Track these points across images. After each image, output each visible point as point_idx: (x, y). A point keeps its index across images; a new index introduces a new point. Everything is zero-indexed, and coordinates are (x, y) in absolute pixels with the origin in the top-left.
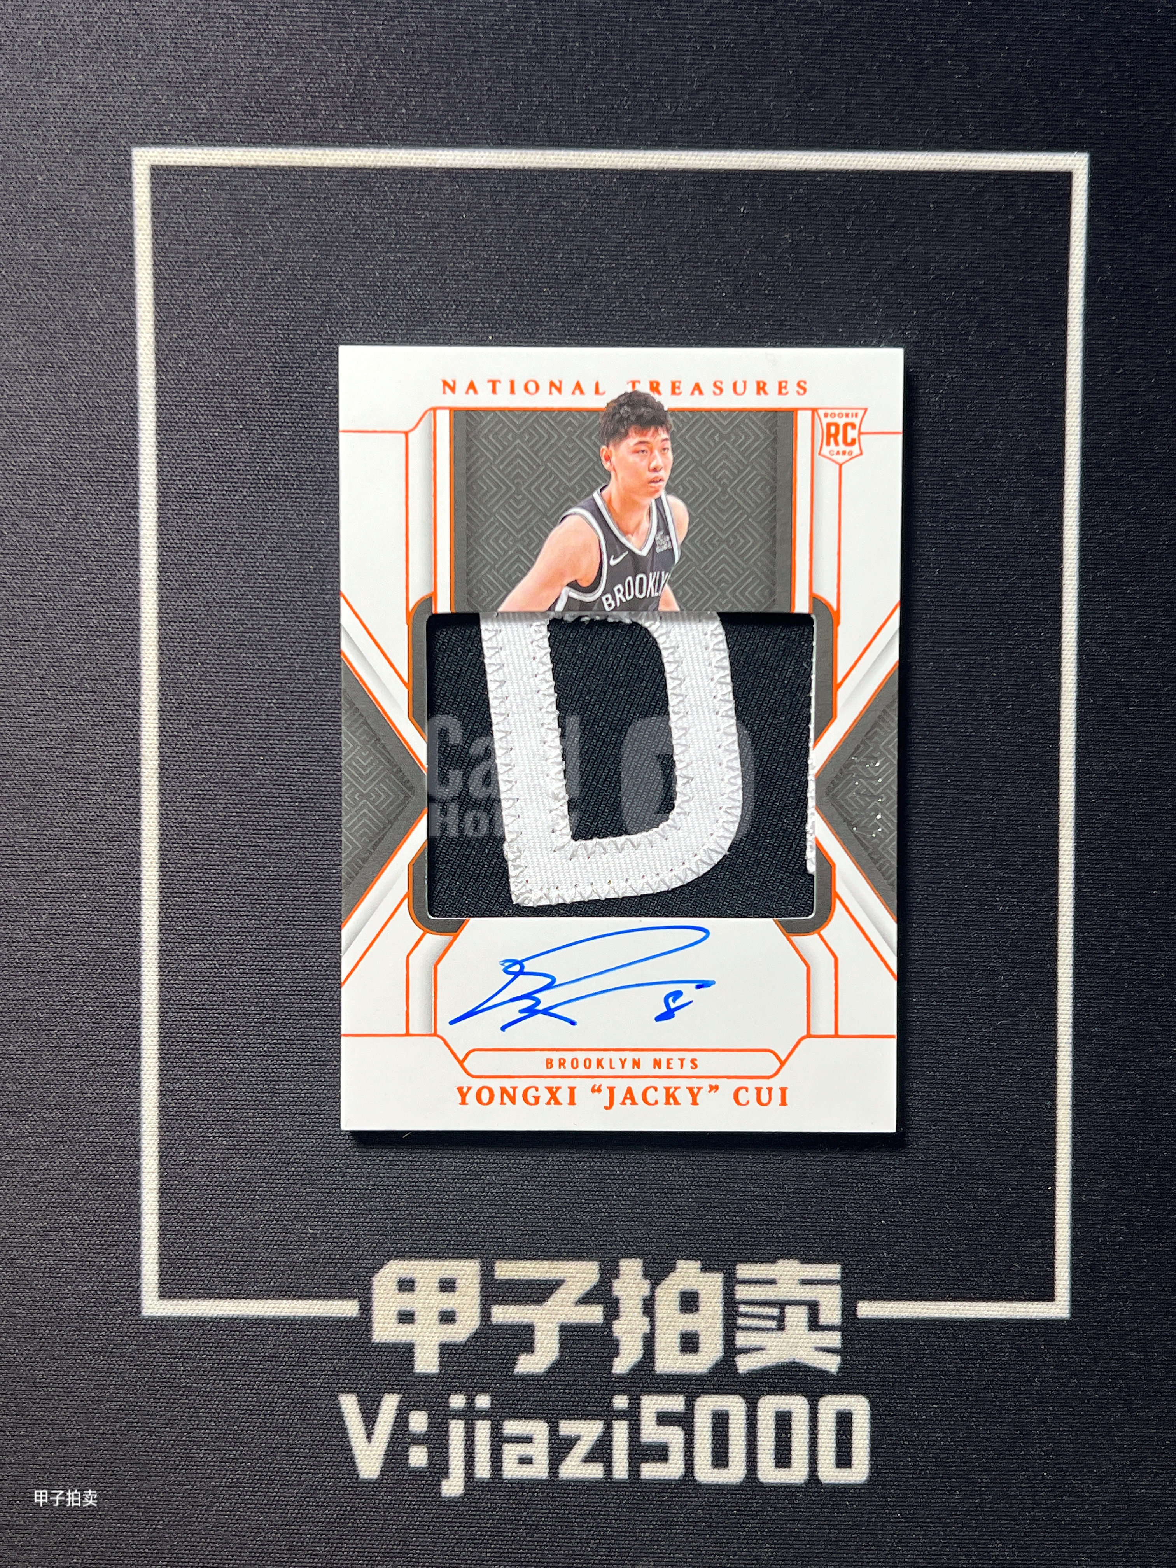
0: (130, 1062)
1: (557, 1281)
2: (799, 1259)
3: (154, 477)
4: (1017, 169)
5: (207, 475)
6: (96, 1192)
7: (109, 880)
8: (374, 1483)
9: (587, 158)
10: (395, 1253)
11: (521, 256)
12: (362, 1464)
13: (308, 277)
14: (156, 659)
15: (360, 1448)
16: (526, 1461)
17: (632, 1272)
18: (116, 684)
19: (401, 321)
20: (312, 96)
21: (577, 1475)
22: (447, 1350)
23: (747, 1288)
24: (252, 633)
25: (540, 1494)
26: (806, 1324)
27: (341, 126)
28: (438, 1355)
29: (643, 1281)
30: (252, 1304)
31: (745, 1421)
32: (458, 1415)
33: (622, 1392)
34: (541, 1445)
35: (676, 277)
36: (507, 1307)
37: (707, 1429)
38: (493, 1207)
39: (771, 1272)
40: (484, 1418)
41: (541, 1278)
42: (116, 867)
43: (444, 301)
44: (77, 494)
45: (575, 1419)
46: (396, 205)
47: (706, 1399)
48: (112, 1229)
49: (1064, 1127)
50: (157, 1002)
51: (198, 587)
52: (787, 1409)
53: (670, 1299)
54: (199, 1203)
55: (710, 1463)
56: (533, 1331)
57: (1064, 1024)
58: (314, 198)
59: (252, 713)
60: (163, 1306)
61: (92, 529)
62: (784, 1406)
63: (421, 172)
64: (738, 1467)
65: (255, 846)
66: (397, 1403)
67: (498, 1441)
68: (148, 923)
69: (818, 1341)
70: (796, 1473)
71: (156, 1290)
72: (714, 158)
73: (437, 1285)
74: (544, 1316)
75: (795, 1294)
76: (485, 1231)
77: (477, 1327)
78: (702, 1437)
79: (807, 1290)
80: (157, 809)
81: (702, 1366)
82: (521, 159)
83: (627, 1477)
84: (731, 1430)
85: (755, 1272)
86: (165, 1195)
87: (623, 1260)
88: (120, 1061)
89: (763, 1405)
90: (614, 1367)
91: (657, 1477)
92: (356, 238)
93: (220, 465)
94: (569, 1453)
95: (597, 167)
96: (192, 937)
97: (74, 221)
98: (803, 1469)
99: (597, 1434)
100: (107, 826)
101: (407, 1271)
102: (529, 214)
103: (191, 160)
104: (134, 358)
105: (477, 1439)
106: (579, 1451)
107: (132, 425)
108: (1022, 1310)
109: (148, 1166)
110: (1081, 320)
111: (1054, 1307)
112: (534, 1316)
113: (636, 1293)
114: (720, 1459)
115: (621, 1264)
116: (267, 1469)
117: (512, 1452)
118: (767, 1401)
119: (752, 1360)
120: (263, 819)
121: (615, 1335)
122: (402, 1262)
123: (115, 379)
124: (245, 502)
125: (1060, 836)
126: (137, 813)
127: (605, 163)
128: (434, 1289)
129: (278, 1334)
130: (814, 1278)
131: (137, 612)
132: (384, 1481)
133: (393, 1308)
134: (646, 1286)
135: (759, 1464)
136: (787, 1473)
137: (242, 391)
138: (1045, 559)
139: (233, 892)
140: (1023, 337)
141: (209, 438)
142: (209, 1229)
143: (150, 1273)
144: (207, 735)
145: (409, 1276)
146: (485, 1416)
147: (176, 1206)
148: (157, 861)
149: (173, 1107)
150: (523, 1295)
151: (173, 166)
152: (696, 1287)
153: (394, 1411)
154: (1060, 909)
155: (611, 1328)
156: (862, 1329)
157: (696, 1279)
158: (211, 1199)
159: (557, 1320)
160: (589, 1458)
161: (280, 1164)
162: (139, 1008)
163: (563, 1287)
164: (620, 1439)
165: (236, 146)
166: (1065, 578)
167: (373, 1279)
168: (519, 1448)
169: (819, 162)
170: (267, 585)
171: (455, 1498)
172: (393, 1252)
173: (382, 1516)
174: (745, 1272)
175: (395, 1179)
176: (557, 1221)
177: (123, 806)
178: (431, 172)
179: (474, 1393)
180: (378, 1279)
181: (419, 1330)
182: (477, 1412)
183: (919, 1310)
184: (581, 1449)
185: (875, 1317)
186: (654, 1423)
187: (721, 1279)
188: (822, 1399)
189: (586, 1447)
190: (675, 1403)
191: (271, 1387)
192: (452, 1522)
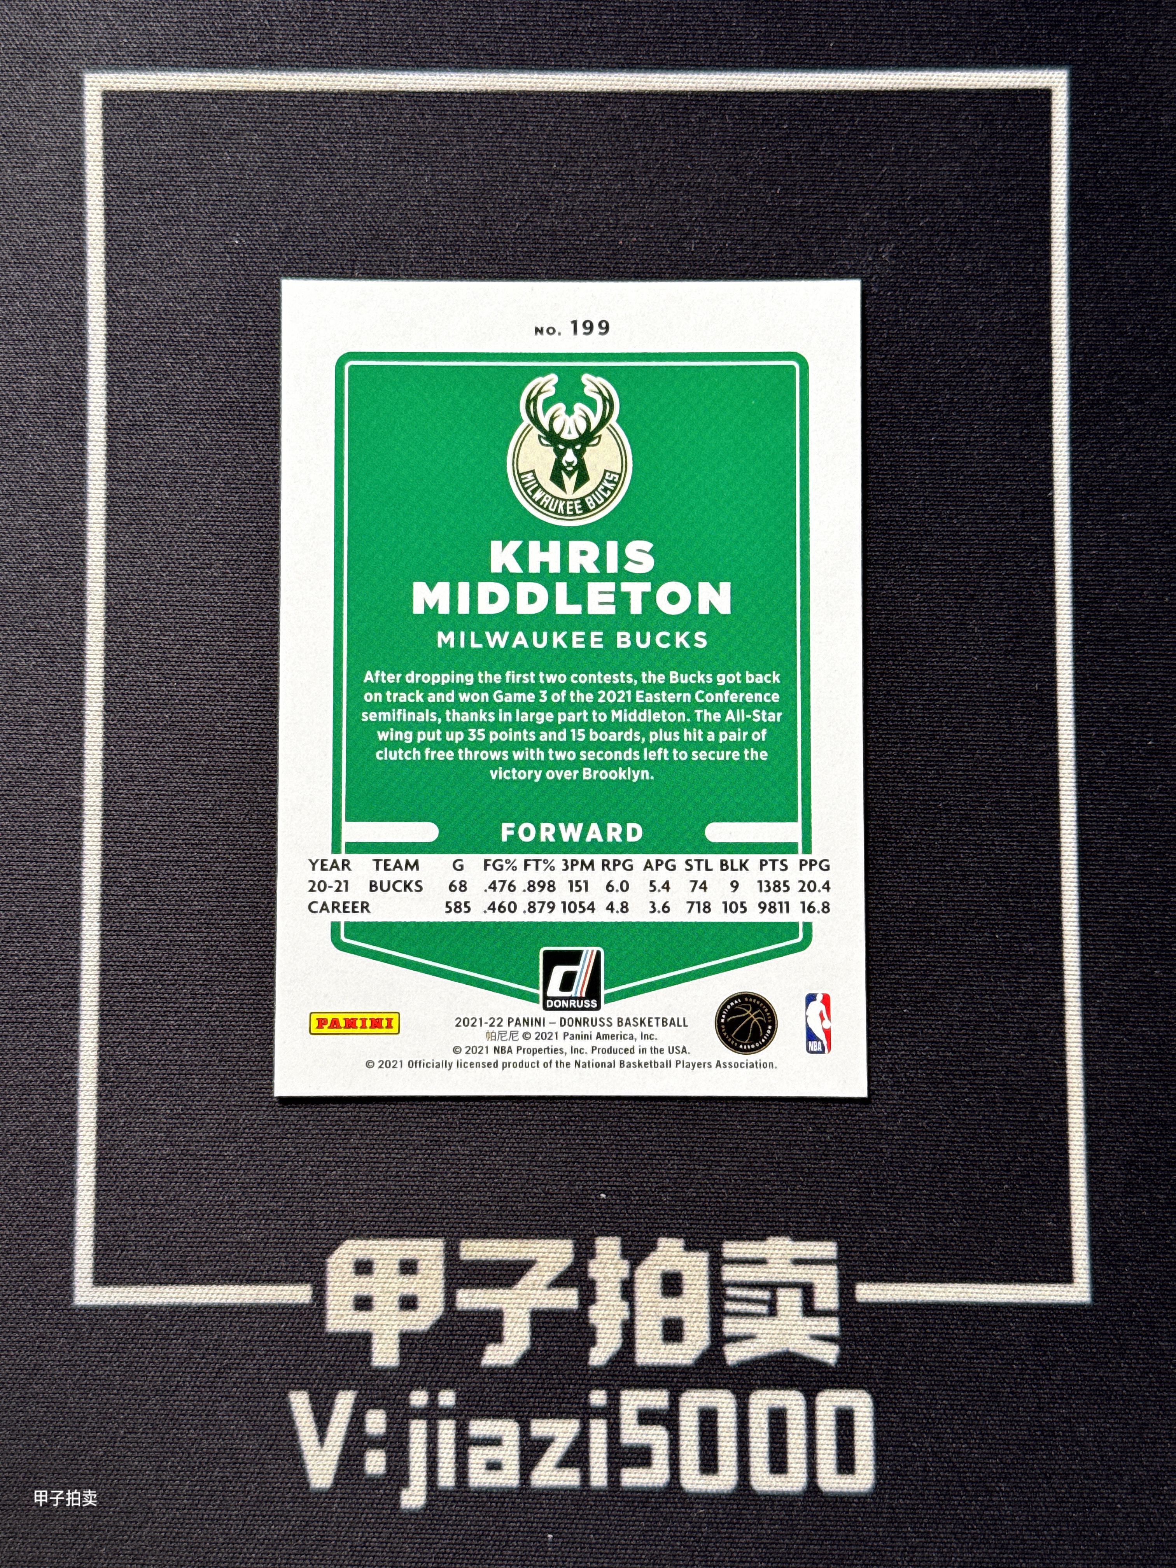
0: (68, 1024)
1: (528, 1262)
2: (791, 1236)
3: (104, 409)
4: (993, 87)
5: (159, 406)
6: (28, 1167)
7: (49, 828)
8: (327, 1493)
9: (550, 80)
10: (352, 1232)
11: (483, 181)
12: (313, 1471)
13: (265, 204)
14: (103, 597)
15: (312, 1453)
16: (494, 1466)
17: (609, 1251)
18: (60, 623)
19: (361, 248)
20: (269, 21)
21: (550, 1483)
22: (407, 1339)
23: (734, 1269)
24: (204, 568)
25: (510, 1505)
26: (800, 1309)
27: (299, 50)
28: (397, 1346)
29: (621, 1261)
30: (195, 1291)
31: (735, 1419)
32: (420, 1414)
33: (598, 1387)
34: (511, 1448)
35: (644, 201)
36: (473, 1291)
37: (693, 1428)
38: (459, 1180)
39: (761, 1251)
40: (448, 1417)
41: (511, 1259)
42: (57, 815)
43: (406, 227)
44: (23, 426)
45: (549, 1418)
46: (355, 130)
47: (692, 1394)
48: (44, 1208)
49: (1075, 1089)
50: (98, 959)
51: (148, 522)
52: (781, 1406)
53: (650, 1281)
54: (139, 1178)
55: (697, 1467)
56: (502, 1318)
57: (1071, 977)
58: (271, 123)
59: (203, 651)
60: (98, 1294)
61: (39, 462)
62: (778, 1402)
63: (380, 96)
64: (728, 1473)
65: (204, 792)
66: (352, 1401)
67: (464, 1443)
68: (90, 874)
69: (813, 1328)
70: (794, 1480)
71: (91, 1275)
72: (681, 80)
73: (397, 1266)
74: (513, 1301)
75: (787, 1276)
76: (449, 1207)
77: (440, 1313)
78: (688, 1438)
79: (800, 1271)
80: (101, 753)
81: (688, 1357)
82: (483, 83)
83: (605, 1484)
84: (720, 1430)
85: (743, 1251)
86: (103, 1169)
87: (600, 1238)
88: (57, 1023)
89: (755, 1401)
90: (591, 1359)
91: (639, 1485)
92: (314, 164)
93: (173, 396)
94: (542, 1457)
95: (561, 89)
96: (137, 889)
97: (25, 148)
98: (801, 1475)
99: (573, 1435)
100: (48, 772)
101: (364, 1252)
102: (492, 138)
103: (145, 85)
104: (83, 287)
105: (440, 1441)
106: (553, 1454)
107: (82, 356)
108: (1037, 1293)
109: (85, 1138)
110: (1065, 240)
111: (1072, 1289)
112: (503, 1300)
113: (615, 1275)
114: (709, 1464)
115: (597, 1242)
116: (208, 1478)
117: (479, 1456)
118: (759, 1396)
119: (742, 1349)
120: (213, 763)
121: (591, 1321)
122: (359, 1242)
123: (64, 309)
124: (198, 434)
125: (1060, 775)
126: (80, 758)
127: (570, 85)
128: (395, 1271)
129: (223, 1323)
130: (808, 1257)
131: (84, 548)
132: (338, 1491)
133: (350, 1294)
134: (624, 1266)
135: (752, 1469)
136: (783, 1479)
137: (196, 320)
138: (1034, 485)
139: (180, 841)
140: (1005, 258)
141: (161, 369)
142: (150, 1207)
143: (84, 1256)
144: (155, 675)
145: (366, 1258)
146: (449, 1415)
147: (115, 1182)
148: (100, 808)
149: (114, 1073)
150: (491, 1277)
151: (126, 92)
152: (679, 1268)
153: (349, 1410)
154: (1063, 853)
155: (586, 1314)
156: (862, 1315)
157: (678, 1258)
158: (153, 1173)
159: (528, 1306)
160: (565, 1463)
161: (228, 1135)
162: (78, 965)
163: (534, 1268)
164: (598, 1440)
165: (191, 71)
166: (1056, 505)
167: (328, 1260)
168: (486, 1452)
169: (789, 83)
170: (220, 519)
171: (416, 1509)
172: (349, 1230)
173: (335, 1532)
174: (733, 1250)
175: (353, 1150)
176: (528, 1195)
177: (66, 751)
178: (390, 96)
179: (438, 1389)
180: (333, 1260)
181: (377, 1317)
182: (440, 1410)
183: (924, 1293)
184: (555, 1453)
185: (875, 1300)
186: (635, 1421)
187: (706, 1259)
188: (820, 1394)
189: (561, 1450)
190: (658, 1399)
191: (215, 1384)
192: (412, 1538)
